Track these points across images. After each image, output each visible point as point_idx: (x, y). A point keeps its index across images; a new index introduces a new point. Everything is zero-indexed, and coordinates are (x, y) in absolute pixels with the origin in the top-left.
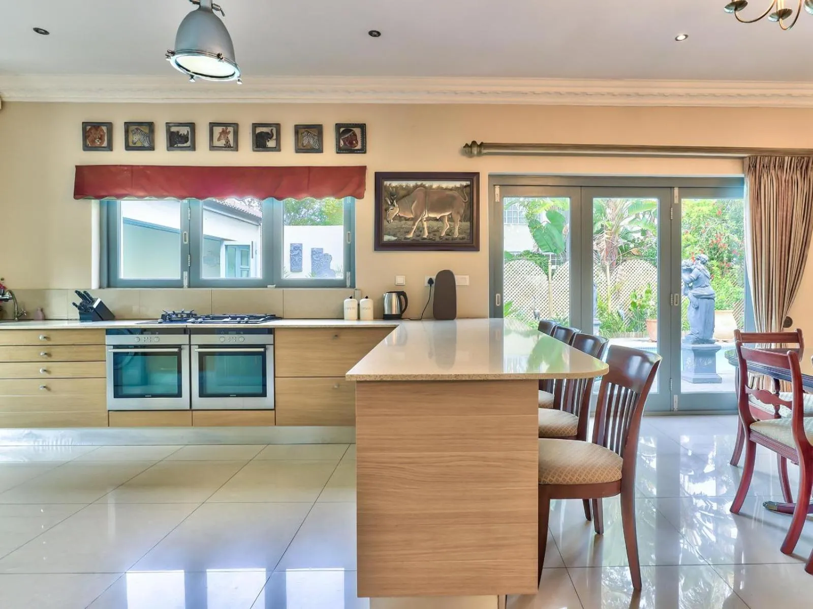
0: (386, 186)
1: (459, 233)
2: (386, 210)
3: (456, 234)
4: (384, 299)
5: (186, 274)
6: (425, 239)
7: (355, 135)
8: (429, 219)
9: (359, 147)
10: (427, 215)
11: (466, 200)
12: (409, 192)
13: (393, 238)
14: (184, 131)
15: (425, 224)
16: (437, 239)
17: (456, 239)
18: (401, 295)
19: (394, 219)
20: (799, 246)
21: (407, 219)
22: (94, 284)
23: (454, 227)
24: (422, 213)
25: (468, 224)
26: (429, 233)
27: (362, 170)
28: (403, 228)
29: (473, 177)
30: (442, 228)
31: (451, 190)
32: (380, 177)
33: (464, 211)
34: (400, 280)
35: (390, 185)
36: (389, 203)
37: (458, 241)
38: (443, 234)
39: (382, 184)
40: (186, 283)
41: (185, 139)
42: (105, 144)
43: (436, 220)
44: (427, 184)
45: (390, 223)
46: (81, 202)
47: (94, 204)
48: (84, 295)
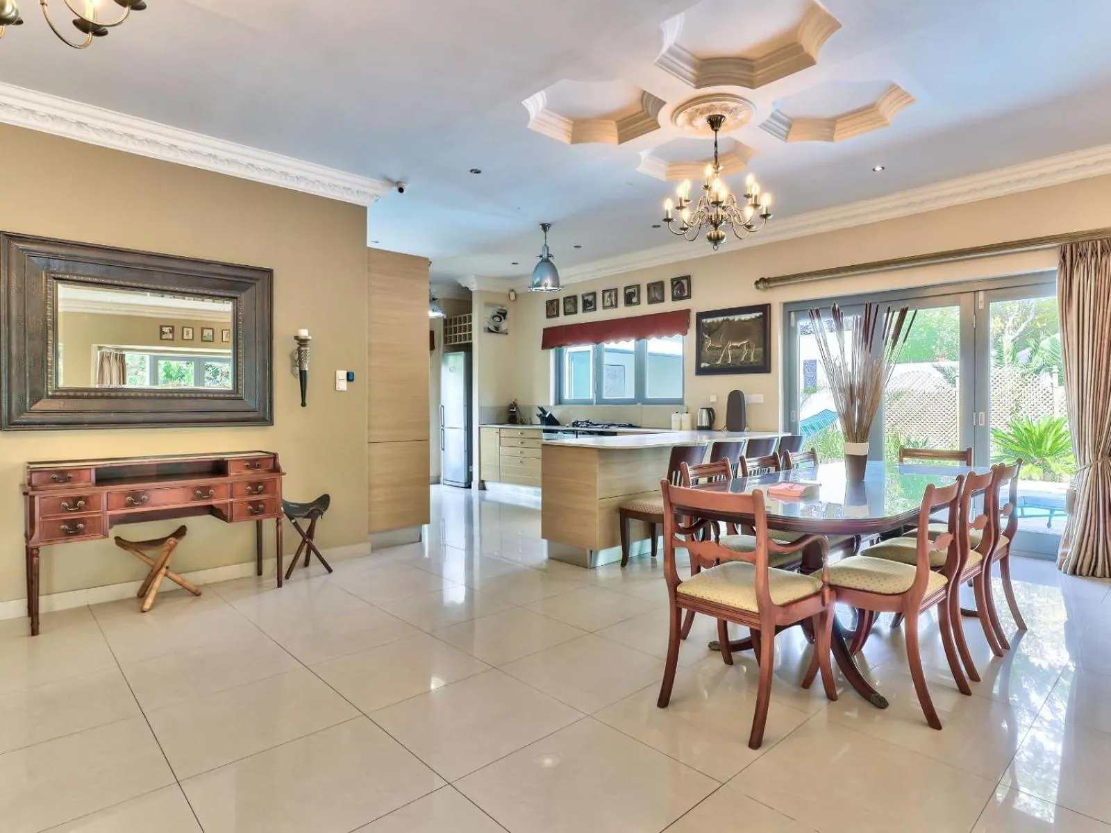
1: (755, 358)
3: (752, 359)
5: (595, 395)
6: (729, 364)
7: (684, 285)
8: (733, 347)
9: (686, 294)
10: (731, 344)
11: (760, 329)
14: (590, 298)
15: (729, 352)
16: (739, 364)
17: (752, 363)
18: (710, 411)
19: (708, 349)
21: (717, 349)
22: (552, 403)
24: (727, 343)
26: (732, 359)
27: (688, 311)
29: (765, 309)
30: (741, 354)
31: (748, 321)
32: (701, 316)
33: (759, 338)
34: (709, 398)
36: (706, 337)
37: (754, 364)
38: (743, 359)
39: (701, 321)
40: (595, 401)
41: (591, 303)
42: (555, 313)
43: (737, 347)
44: (731, 318)
45: (706, 352)
46: (545, 351)
47: (552, 352)
48: (542, 409)
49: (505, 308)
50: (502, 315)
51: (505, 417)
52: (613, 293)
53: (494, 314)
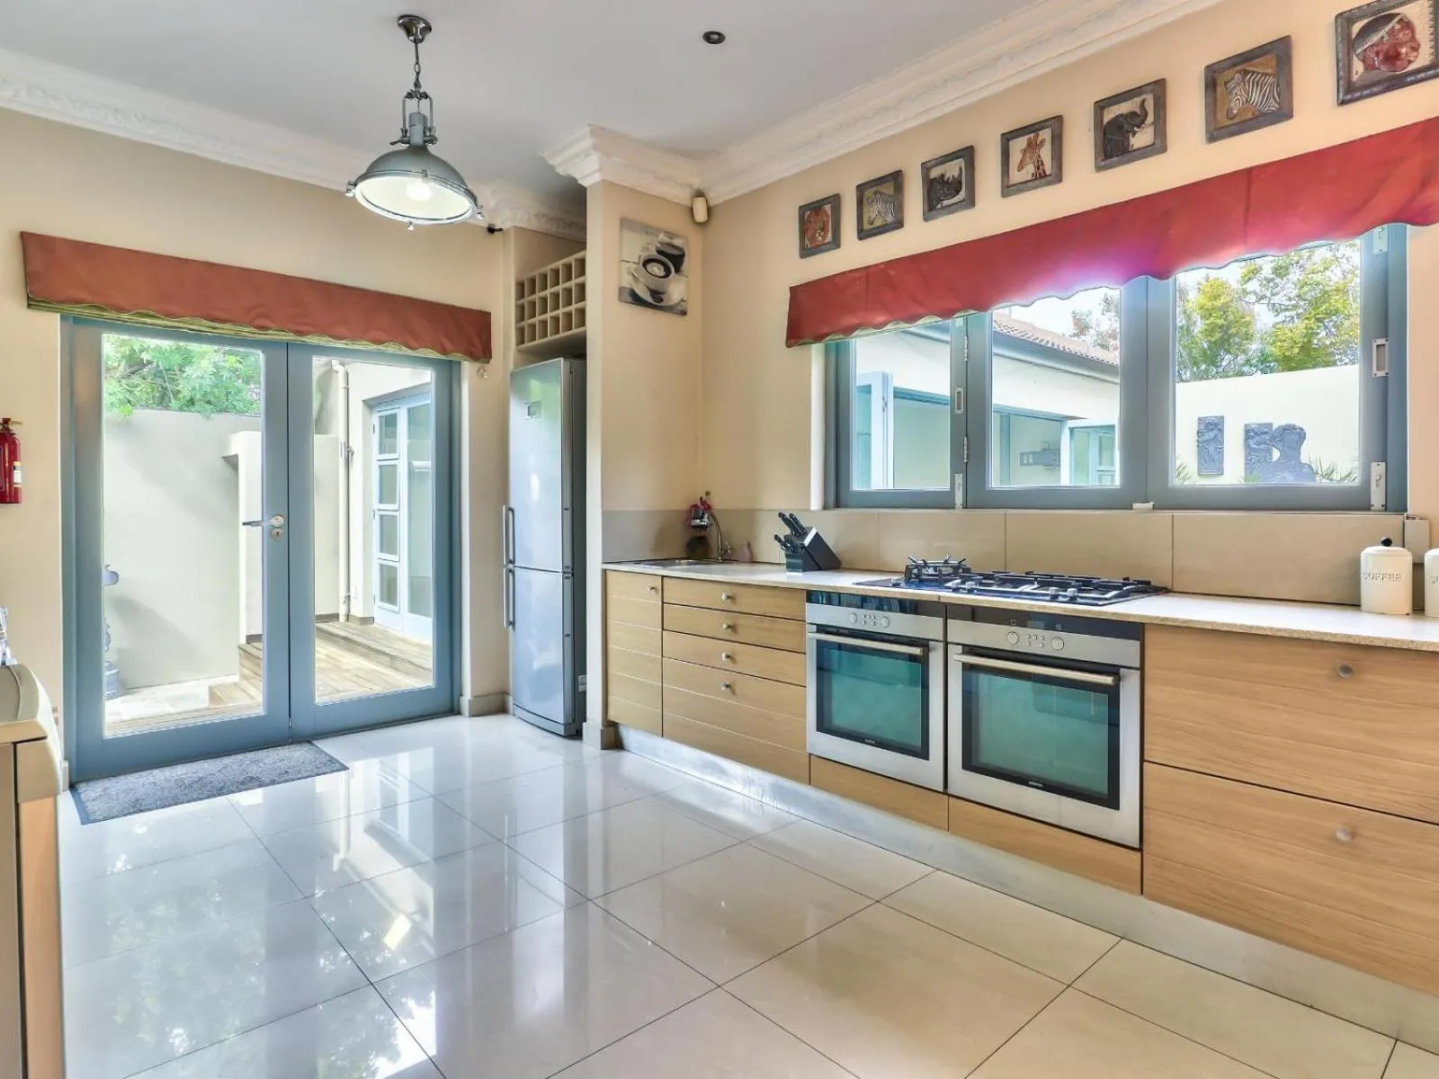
5: (959, 478)
22: (815, 502)
40: (959, 499)
41: (955, 187)
42: (829, 238)
46: (796, 351)
47: (816, 353)
48: (791, 522)
49: (677, 242)
50: (672, 259)
51: (679, 540)
52: (1046, 134)
53: (645, 255)
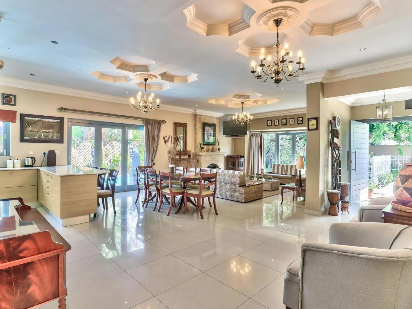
0: (25, 119)
1: (56, 137)
2: (26, 128)
3: (55, 138)
4: (25, 160)
6: (42, 139)
7: (11, 99)
8: (44, 132)
9: (13, 103)
10: (43, 130)
11: (58, 126)
12: (35, 122)
13: (29, 138)
15: (42, 134)
16: (47, 139)
17: (55, 139)
18: (33, 158)
19: (29, 131)
20: (156, 144)
21: (34, 132)
23: (54, 136)
24: (41, 129)
25: (59, 134)
26: (44, 137)
27: (15, 112)
28: (33, 135)
29: (62, 119)
30: (49, 135)
31: (53, 122)
32: (22, 116)
33: (58, 130)
34: (31, 153)
35: (27, 119)
36: (27, 125)
37: (56, 140)
38: (50, 137)
39: (24, 118)
43: (47, 132)
44: (43, 120)
45: (27, 132)
